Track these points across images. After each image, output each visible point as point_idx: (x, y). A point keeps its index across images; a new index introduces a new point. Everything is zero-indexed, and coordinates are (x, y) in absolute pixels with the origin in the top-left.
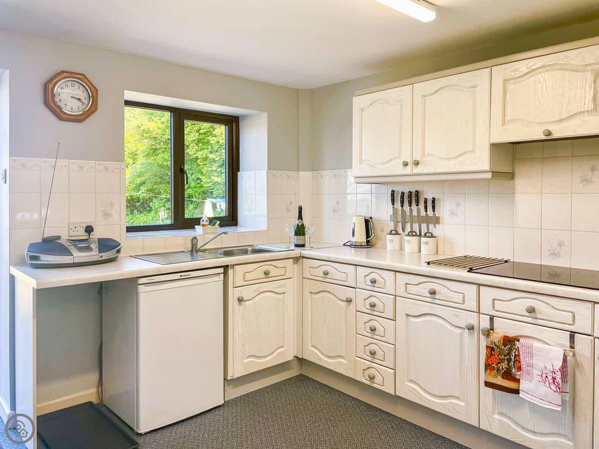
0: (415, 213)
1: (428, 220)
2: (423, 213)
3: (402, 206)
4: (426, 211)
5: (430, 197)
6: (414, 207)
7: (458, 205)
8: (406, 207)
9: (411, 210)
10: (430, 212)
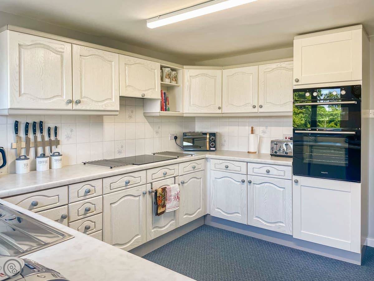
0: (39, 139)
1: (51, 144)
2: (47, 139)
3: (27, 134)
4: (49, 137)
5: (52, 126)
6: (38, 134)
7: (72, 131)
8: (31, 135)
9: (36, 138)
10: (53, 138)
